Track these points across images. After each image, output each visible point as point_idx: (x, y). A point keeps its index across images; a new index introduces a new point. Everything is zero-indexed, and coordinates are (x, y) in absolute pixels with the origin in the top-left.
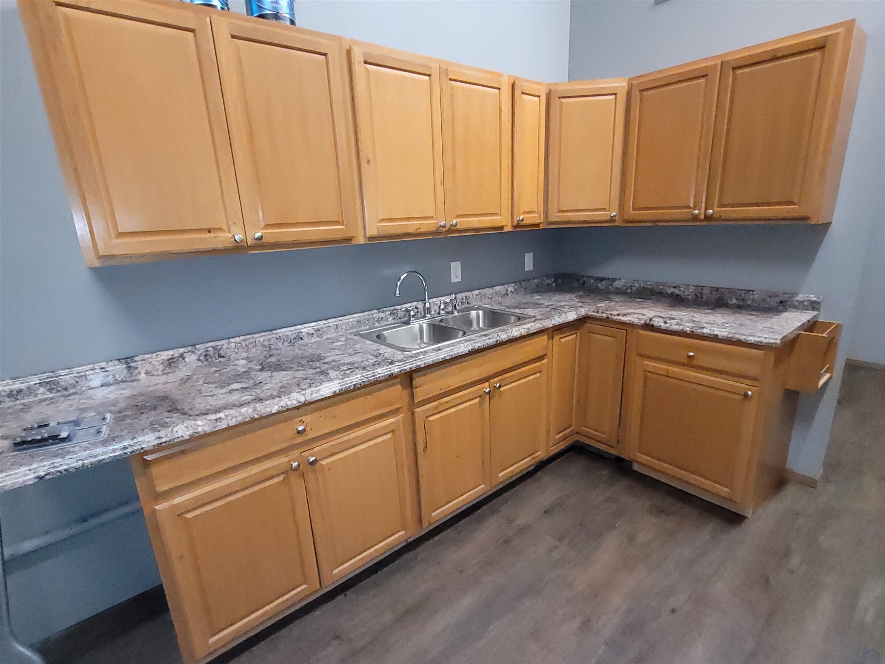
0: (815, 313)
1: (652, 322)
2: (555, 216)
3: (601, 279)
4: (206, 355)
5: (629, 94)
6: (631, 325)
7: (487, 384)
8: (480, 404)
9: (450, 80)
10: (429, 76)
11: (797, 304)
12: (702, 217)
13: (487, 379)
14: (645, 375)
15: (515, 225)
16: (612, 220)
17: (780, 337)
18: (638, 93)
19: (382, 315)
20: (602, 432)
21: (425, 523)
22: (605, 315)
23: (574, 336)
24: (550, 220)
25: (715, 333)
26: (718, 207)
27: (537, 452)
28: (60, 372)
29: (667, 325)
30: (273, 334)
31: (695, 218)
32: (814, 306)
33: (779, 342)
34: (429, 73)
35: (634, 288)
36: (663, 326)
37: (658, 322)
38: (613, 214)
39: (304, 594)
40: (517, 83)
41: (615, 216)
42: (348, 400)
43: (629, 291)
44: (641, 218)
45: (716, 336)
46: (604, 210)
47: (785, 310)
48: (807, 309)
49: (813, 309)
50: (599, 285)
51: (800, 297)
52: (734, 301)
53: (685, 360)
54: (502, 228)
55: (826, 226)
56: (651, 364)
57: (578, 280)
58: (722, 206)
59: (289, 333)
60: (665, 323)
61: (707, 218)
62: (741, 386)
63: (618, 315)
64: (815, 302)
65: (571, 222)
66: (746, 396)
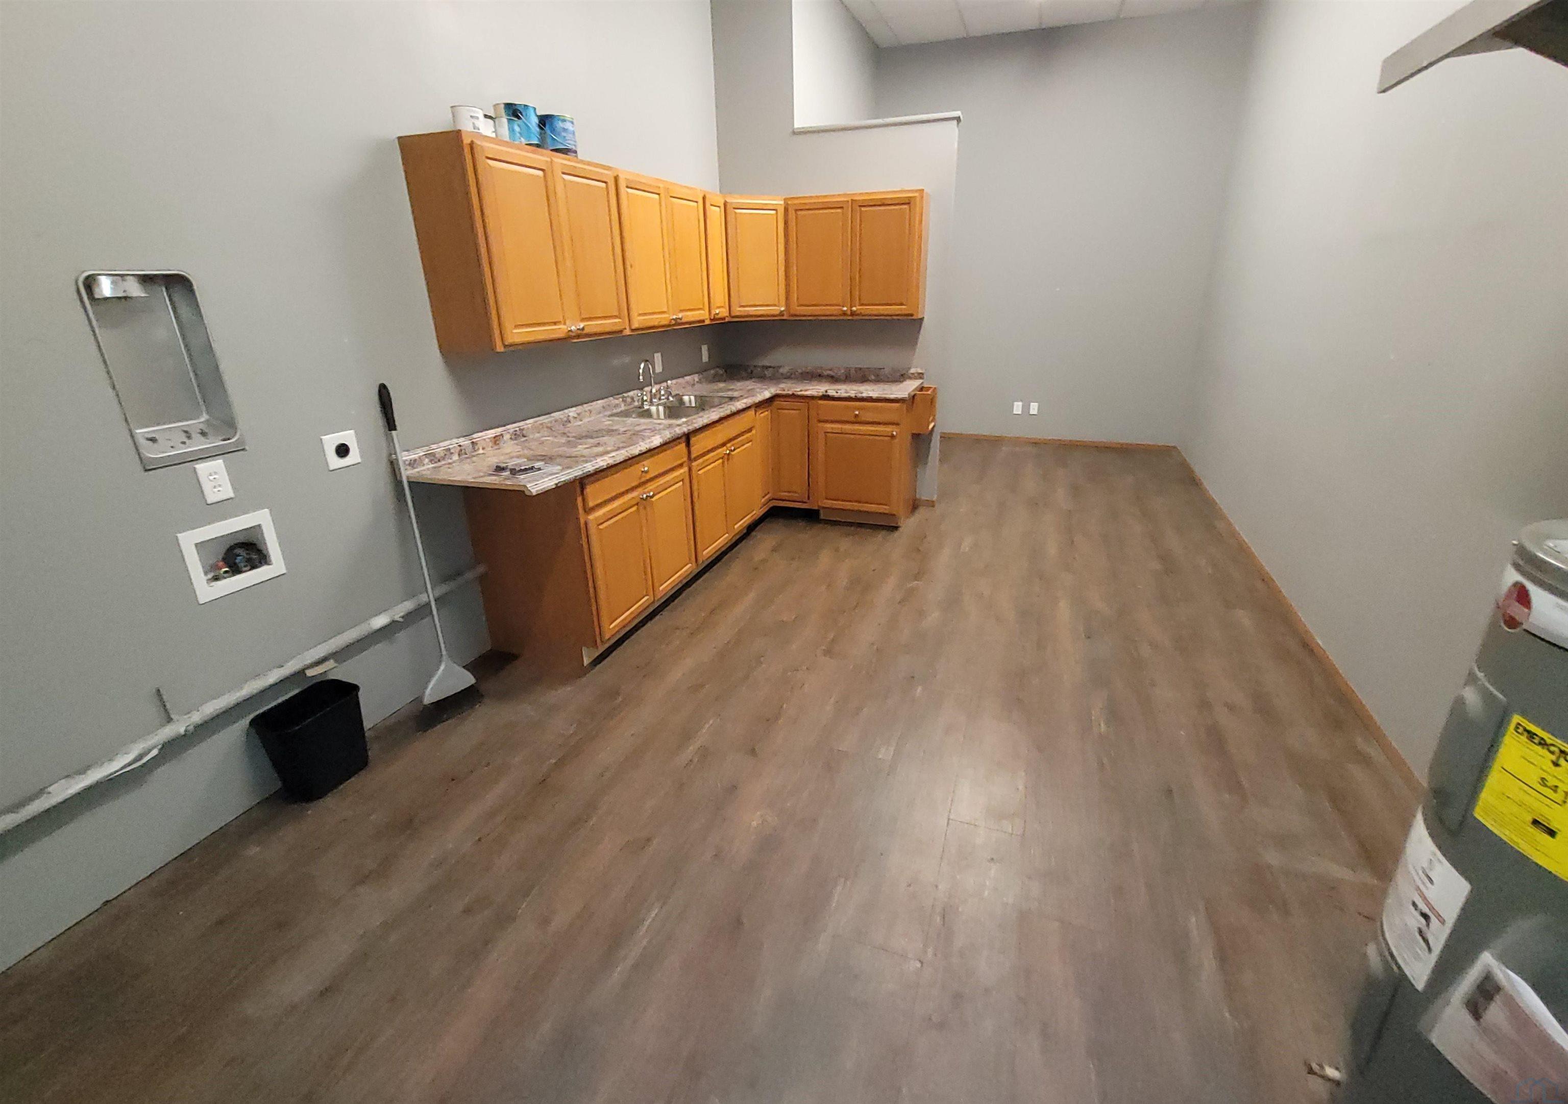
0: (921, 381)
1: (828, 393)
2: (738, 310)
3: (767, 367)
4: (515, 434)
5: (786, 210)
6: (812, 398)
7: (725, 448)
8: (723, 463)
9: (671, 197)
10: (659, 194)
11: (910, 375)
12: (849, 313)
13: (724, 445)
14: (826, 436)
15: (712, 318)
16: (781, 314)
17: (907, 393)
18: (794, 212)
19: (617, 402)
20: (795, 492)
21: (700, 561)
22: (790, 393)
23: (766, 413)
24: (733, 314)
25: (870, 395)
26: (859, 306)
27: (753, 511)
28: (432, 446)
29: (839, 394)
30: (551, 417)
31: (844, 314)
32: (920, 376)
33: (907, 396)
34: (658, 192)
35: (797, 373)
36: (836, 395)
37: (832, 393)
38: (783, 309)
39: (647, 604)
40: (707, 196)
41: (783, 311)
42: (652, 456)
43: (793, 376)
44: (802, 313)
45: (871, 397)
46: (775, 305)
47: (905, 380)
48: (916, 379)
49: (921, 378)
50: (766, 372)
51: (912, 371)
52: (873, 377)
53: (853, 419)
54: (703, 321)
55: (922, 319)
56: (829, 426)
57: (746, 370)
58: (862, 305)
59: (562, 417)
60: (837, 392)
61: (853, 314)
62: (888, 429)
63: (801, 391)
64: (921, 373)
65: (751, 316)
66: (893, 436)
